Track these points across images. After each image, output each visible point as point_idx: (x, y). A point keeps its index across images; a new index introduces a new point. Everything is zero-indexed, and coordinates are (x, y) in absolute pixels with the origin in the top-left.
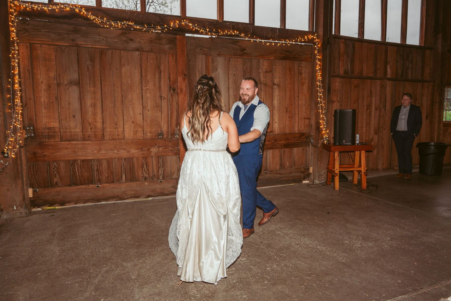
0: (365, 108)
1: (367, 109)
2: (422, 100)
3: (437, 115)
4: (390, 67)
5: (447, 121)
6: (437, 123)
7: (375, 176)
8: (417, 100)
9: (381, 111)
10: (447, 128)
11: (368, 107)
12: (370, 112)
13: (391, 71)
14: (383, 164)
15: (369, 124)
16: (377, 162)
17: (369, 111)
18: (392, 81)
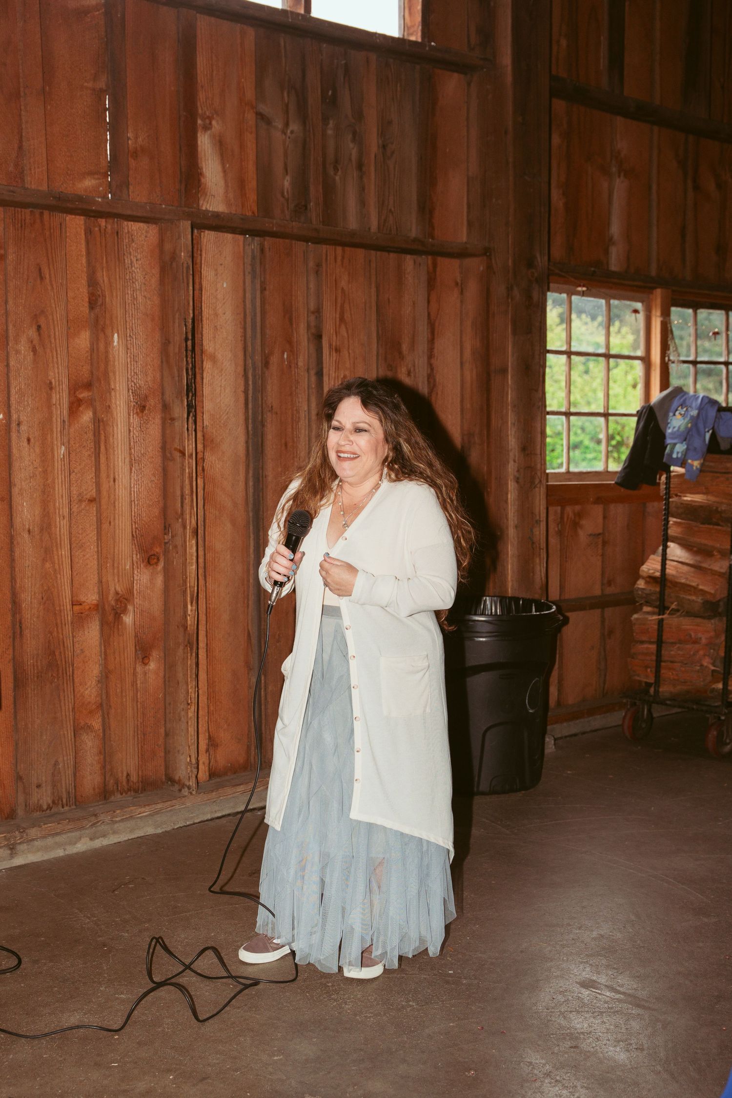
0: (61, 398)
1: (75, 406)
2: (431, 356)
3: (512, 442)
4: (220, 144)
5: (574, 474)
6: (512, 486)
7: (150, 830)
8: (402, 357)
9: (173, 419)
10: (577, 508)
11: (83, 395)
12: (100, 427)
13: (224, 171)
14: (213, 743)
15: (91, 501)
16: (167, 735)
17: (86, 416)
18: (240, 238)
